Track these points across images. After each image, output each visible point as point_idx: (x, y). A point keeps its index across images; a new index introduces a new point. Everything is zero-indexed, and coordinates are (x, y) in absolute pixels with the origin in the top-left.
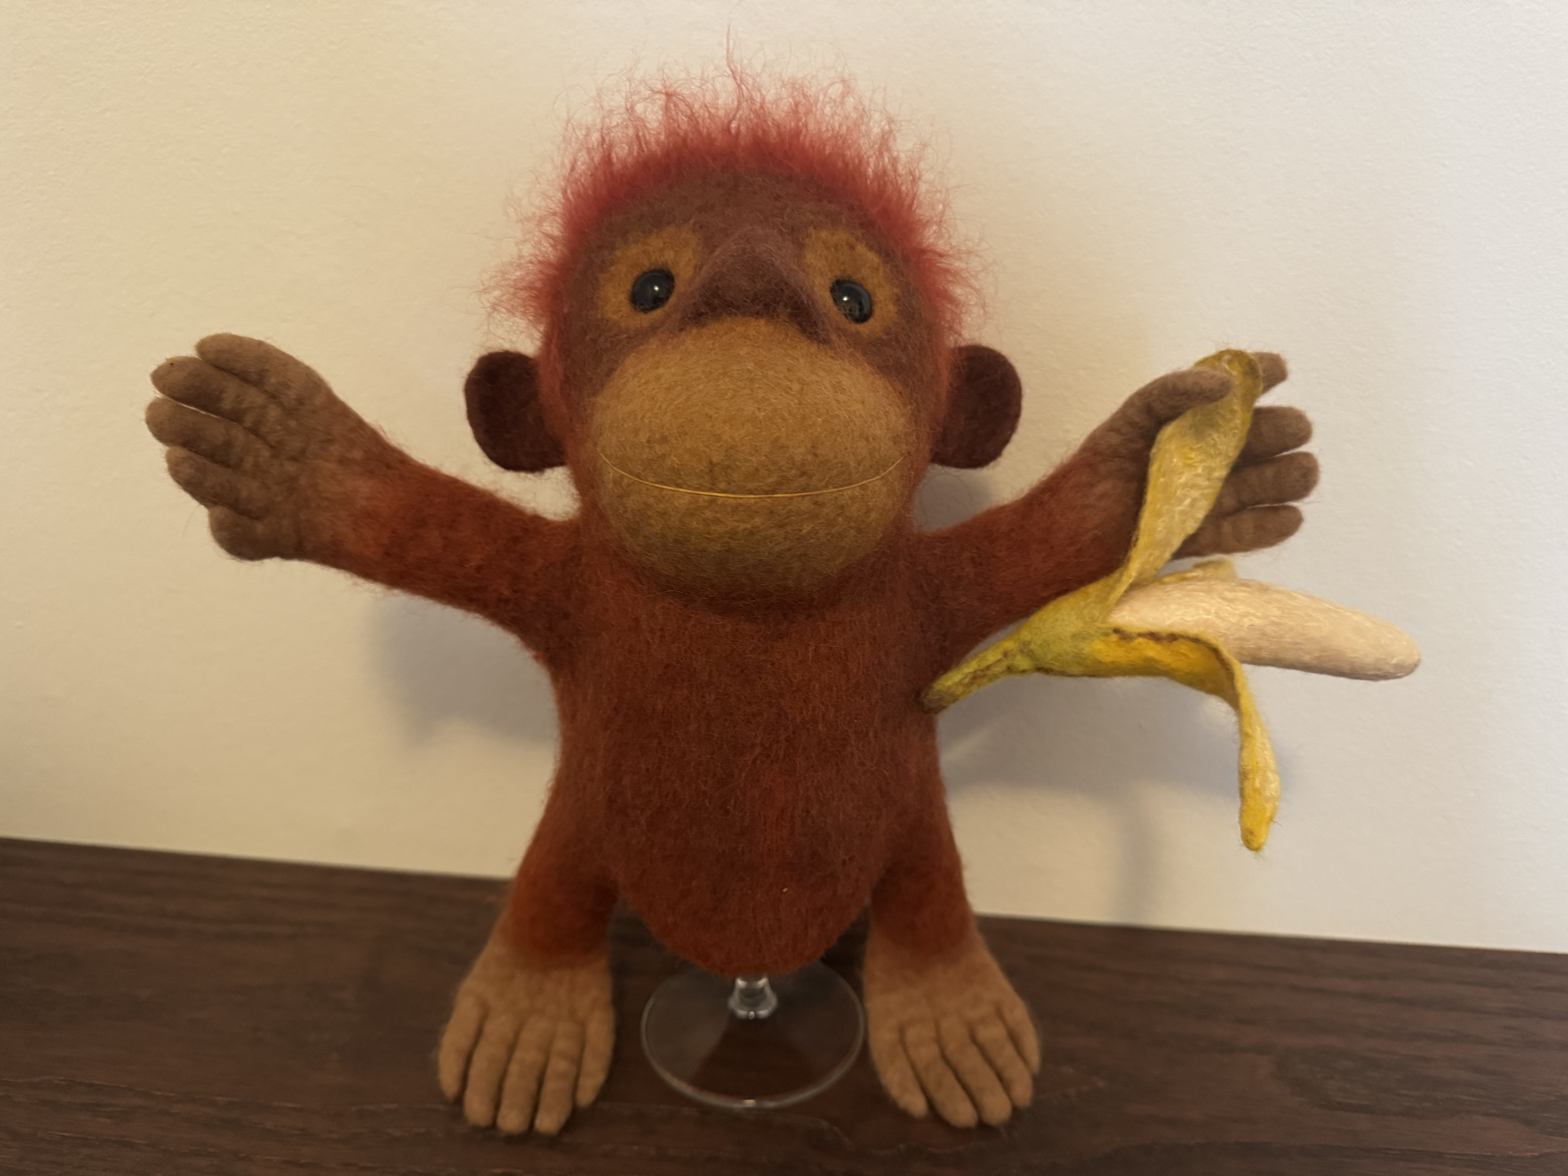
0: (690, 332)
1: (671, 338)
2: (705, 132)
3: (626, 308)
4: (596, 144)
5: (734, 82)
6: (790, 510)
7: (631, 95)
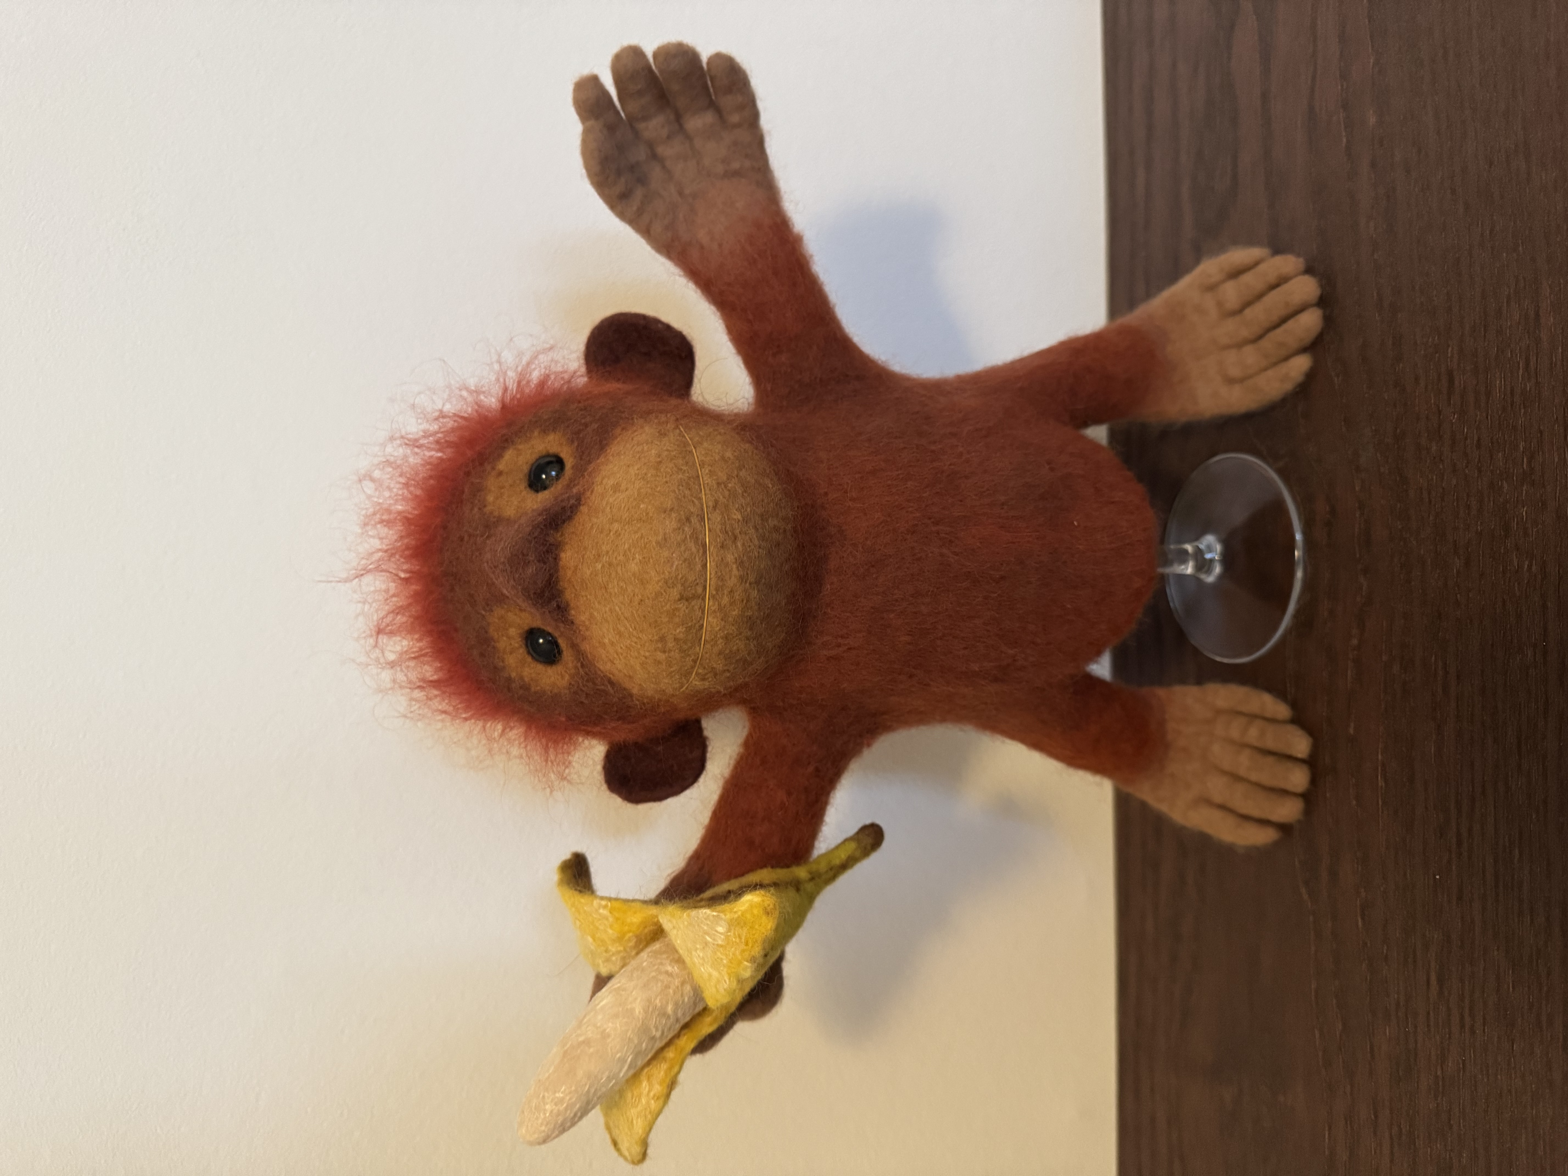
0: (574, 616)
1: (580, 632)
2: (410, 600)
3: (558, 668)
4: (423, 693)
5: (365, 575)
6: (721, 530)
7: (380, 664)
